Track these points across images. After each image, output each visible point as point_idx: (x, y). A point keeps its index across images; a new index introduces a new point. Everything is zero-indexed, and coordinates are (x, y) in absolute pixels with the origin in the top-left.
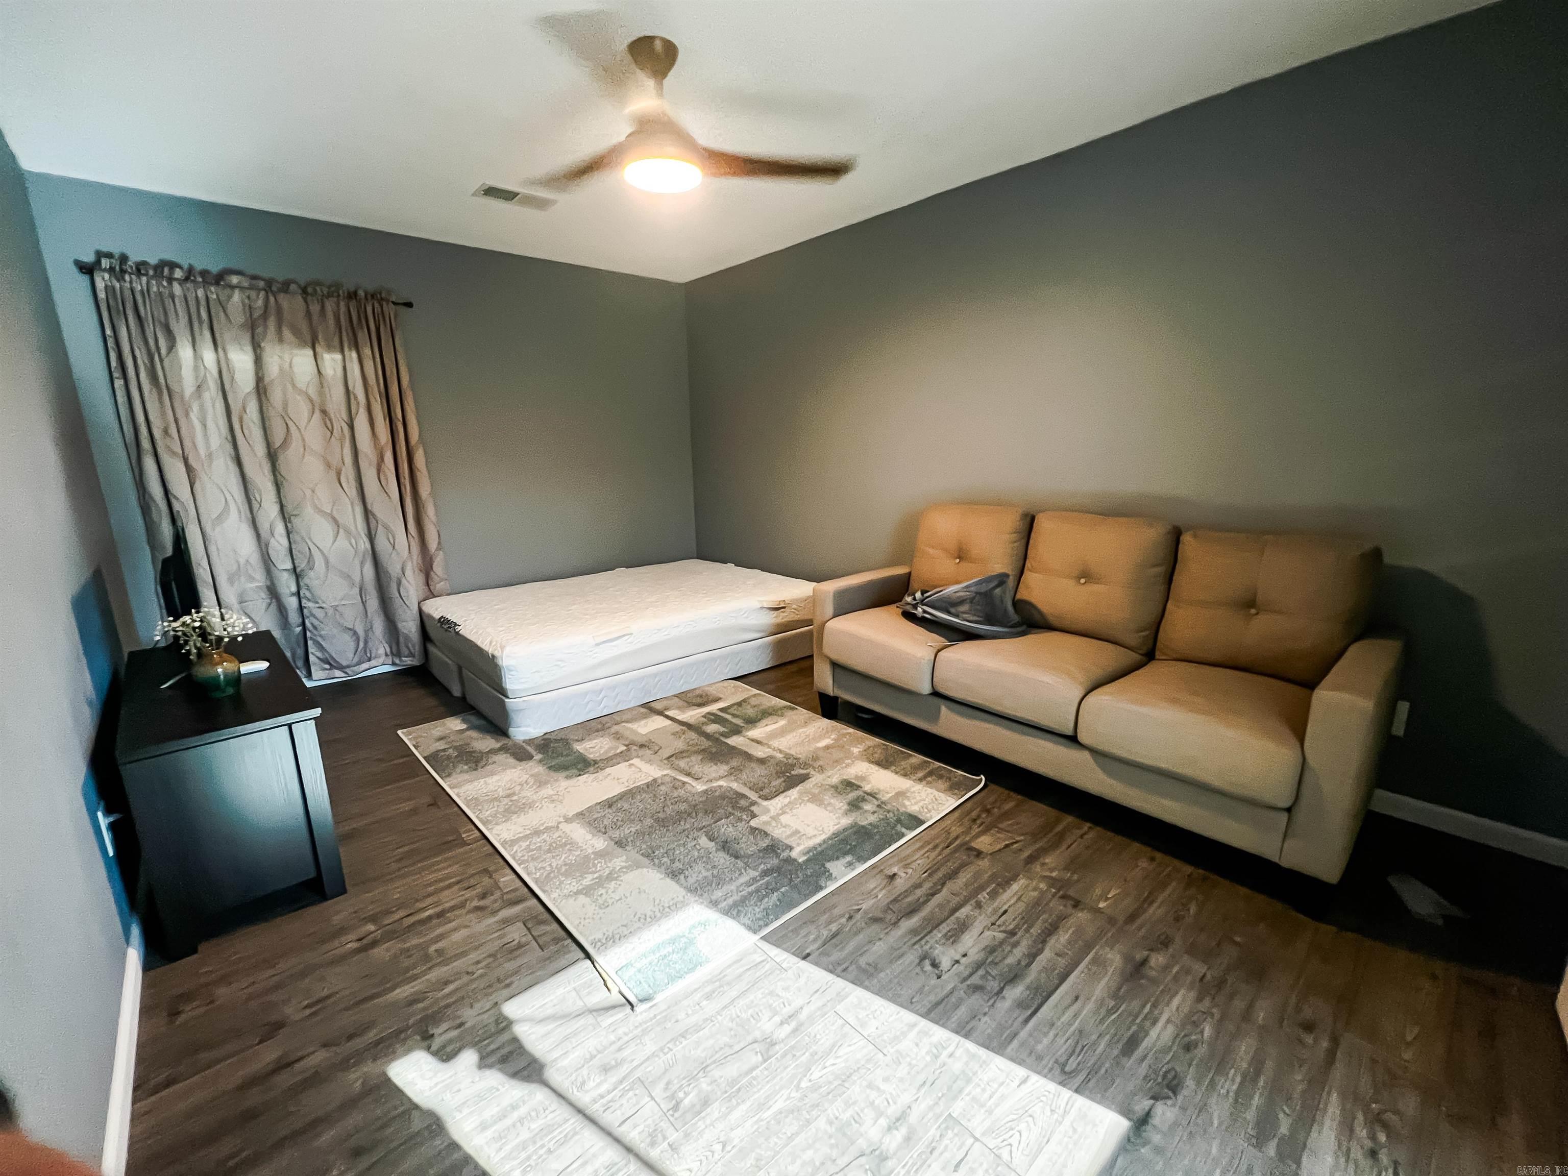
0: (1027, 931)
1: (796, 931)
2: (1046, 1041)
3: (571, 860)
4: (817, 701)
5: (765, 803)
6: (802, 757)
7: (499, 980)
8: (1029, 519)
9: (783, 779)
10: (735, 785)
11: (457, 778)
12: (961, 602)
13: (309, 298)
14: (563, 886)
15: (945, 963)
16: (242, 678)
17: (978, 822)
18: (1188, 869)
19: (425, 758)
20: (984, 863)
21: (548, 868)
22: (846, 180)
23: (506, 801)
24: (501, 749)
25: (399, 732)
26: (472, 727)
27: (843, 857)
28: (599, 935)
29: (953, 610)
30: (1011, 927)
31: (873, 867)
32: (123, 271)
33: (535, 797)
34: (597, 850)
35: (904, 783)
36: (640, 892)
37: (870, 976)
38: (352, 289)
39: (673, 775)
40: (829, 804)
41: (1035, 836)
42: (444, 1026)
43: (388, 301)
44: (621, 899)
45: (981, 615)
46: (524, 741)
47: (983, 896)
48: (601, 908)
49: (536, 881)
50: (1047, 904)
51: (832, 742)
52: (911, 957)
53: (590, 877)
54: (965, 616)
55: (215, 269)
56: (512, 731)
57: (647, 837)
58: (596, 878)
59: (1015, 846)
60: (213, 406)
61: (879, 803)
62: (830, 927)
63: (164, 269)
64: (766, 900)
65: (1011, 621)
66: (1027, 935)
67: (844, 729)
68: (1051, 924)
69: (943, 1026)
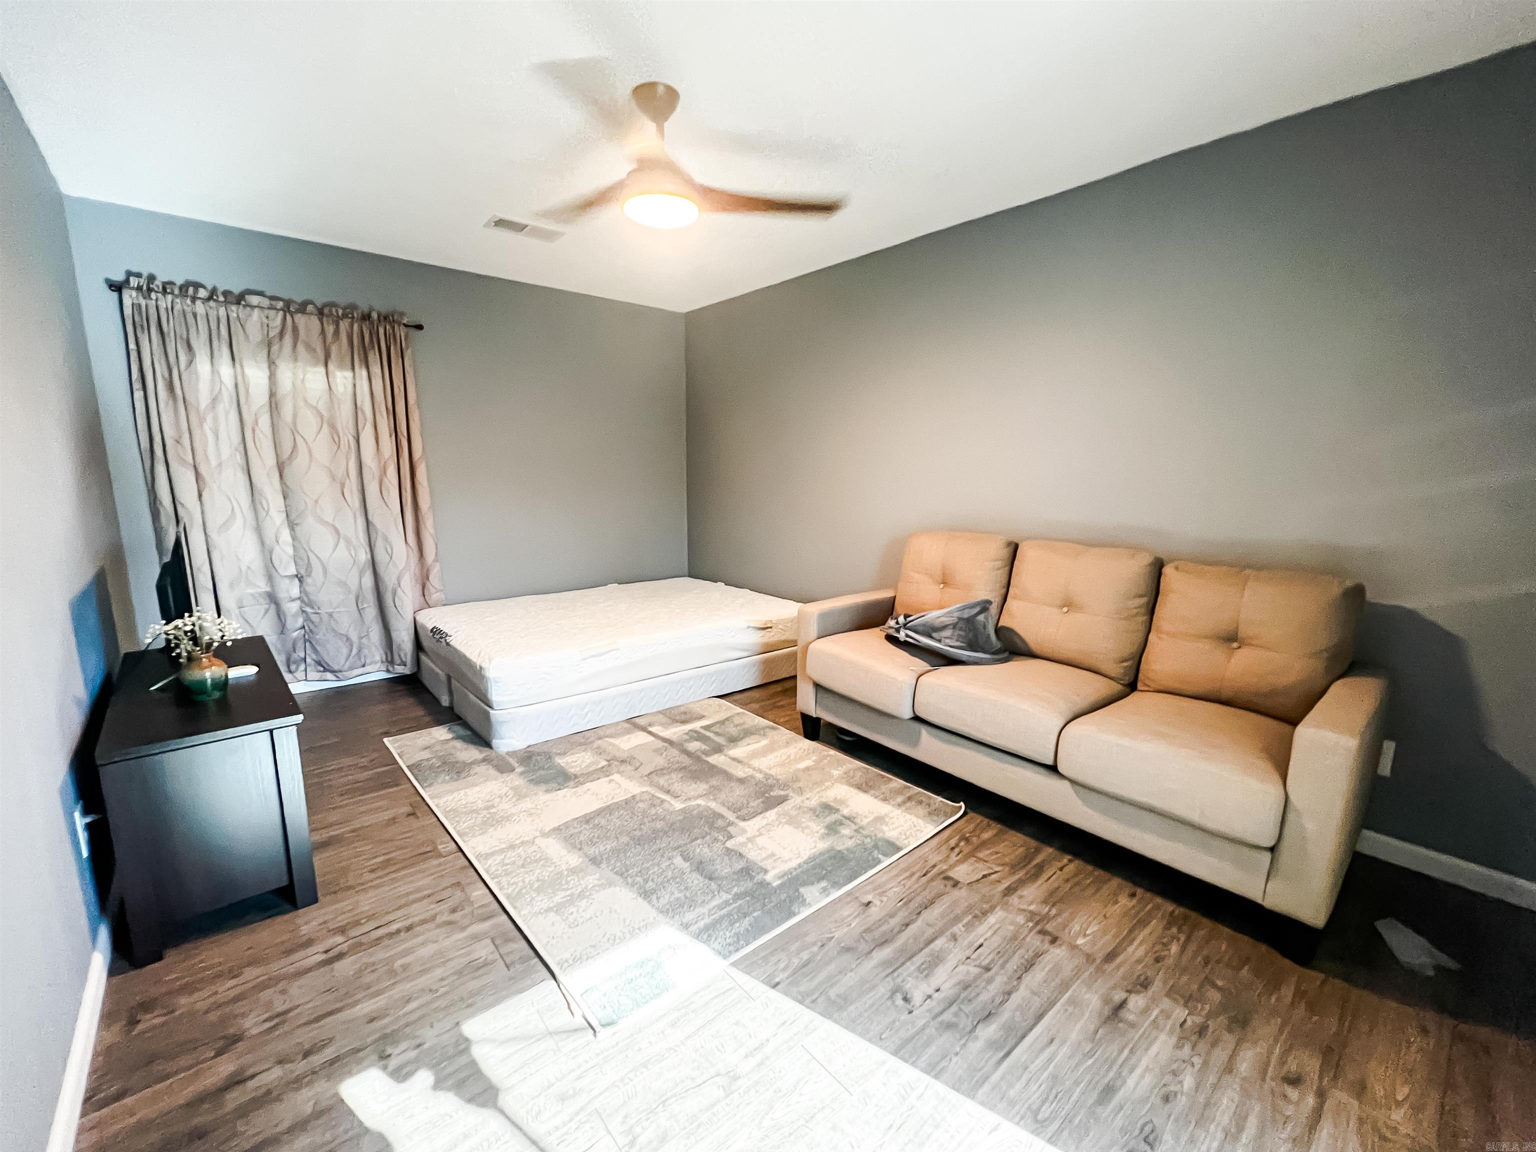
0: (1003, 966)
1: (765, 959)
2: (1019, 1086)
3: (545, 876)
4: (799, 723)
5: (742, 824)
6: (782, 778)
7: (462, 999)
8: (1012, 547)
9: (761, 800)
10: (713, 805)
11: (437, 788)
12: (944, 627)
13: (325, 319)
14: (534, 903)
15: (917, 997)
16: (230, 682)
17: (957, 850)
18: (1169, 907)
19: (408, 767)
20: (960, 894)
21: (520, 884)
22: (836, 218)
23: (485, 812)
24: (484, 760)
25: (386, 740)
26: (458, 737)
27: (818, 882)
28: (567, 955)
29: (934, 635)
30: (987, 961)
31: (848, 894)
32: (150, 290)
33: (513, 811)
34: (572, 866)
35: (884, 808)
36: (610, 912)
37: (841, 1008)
38: (366, 310)
39: (653, 792)
40: (806, 827)
41: (1014, 867)
42: (403, 1046)
43: (399, 324)
44: (591, 918)
45: (964, 641)
46: (508, 753)
47: (958, 928)
48: (570, 927)
49: (508, 897)
50: (1024, 939)
51: (813, 764)
52: (883, 990)
53: (562, 894)
54: (947, 641)
55: (237, 290)
56: (495, 742)
57: (622, 855)
58: (568, 896)
59: (993, 876)
60: (227, 418)
61: (856, 827)
62: (801, 955)
63: (189, 289)
64: (738, 924)
65: (992, 649)
66: (1002, 972)
67: (825, 750)
68: (1027, 960)
69: (913, 1064)
